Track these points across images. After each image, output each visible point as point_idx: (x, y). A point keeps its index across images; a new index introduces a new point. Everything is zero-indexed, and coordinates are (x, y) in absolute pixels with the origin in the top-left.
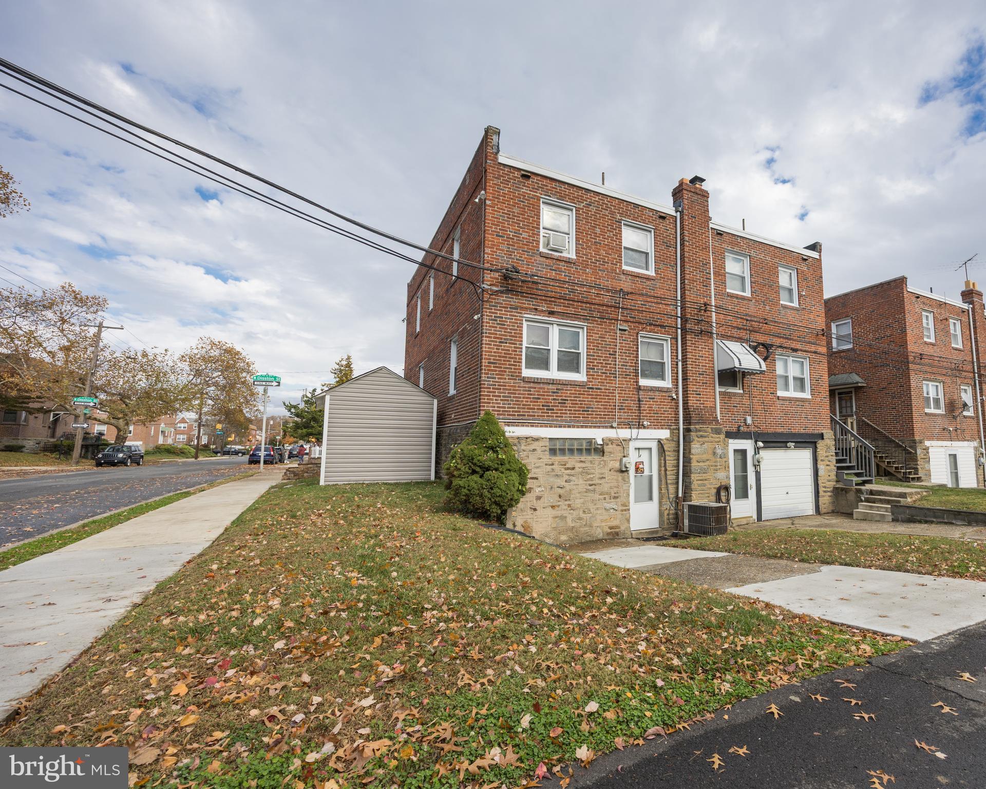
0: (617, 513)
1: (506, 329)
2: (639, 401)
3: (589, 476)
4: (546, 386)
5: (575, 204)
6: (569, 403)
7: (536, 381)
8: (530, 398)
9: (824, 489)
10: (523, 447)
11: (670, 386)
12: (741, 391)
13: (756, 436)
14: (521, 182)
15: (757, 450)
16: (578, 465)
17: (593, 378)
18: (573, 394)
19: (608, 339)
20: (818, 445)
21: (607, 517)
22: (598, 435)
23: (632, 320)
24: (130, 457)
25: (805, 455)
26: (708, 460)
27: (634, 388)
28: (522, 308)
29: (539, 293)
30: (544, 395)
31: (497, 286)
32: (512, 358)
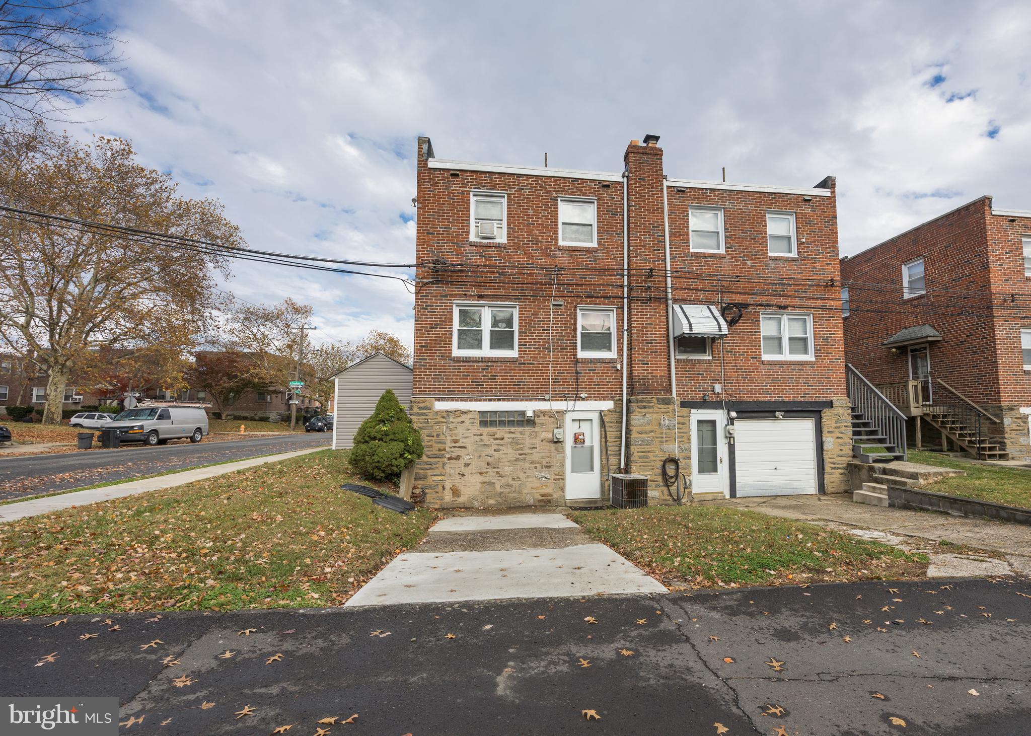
0: (550, 481)
1: (437, 315)
2: (577, 373)
3: (519, 446)
4: (476, 364)
5: (507, 190)
6: (499, 380)
7: (465, 360)
8: (460, 376)
9: (833, 466)
10: (451, 419)
11: (615, 356)
12: (710, 358)
13: (729, 406)
14: (451, 181)
15: (731, 421)
16: (507, 436)
17: (524, 354)
18: (503, 370)
19: (542, 315)
20: (823, 415)
21: (538, 485)
22: (529, 407)
23: (569, 294)
24: (326, 425)
25: (805, 427)
26: (652, 432)
27: (572, 361)
28: (452, 295)
29: (469, 279)
30: (473, 372)
31: (428, 278)
32: (442, 341)
